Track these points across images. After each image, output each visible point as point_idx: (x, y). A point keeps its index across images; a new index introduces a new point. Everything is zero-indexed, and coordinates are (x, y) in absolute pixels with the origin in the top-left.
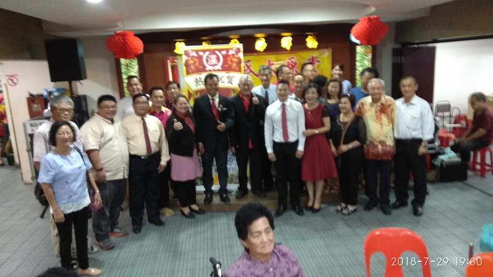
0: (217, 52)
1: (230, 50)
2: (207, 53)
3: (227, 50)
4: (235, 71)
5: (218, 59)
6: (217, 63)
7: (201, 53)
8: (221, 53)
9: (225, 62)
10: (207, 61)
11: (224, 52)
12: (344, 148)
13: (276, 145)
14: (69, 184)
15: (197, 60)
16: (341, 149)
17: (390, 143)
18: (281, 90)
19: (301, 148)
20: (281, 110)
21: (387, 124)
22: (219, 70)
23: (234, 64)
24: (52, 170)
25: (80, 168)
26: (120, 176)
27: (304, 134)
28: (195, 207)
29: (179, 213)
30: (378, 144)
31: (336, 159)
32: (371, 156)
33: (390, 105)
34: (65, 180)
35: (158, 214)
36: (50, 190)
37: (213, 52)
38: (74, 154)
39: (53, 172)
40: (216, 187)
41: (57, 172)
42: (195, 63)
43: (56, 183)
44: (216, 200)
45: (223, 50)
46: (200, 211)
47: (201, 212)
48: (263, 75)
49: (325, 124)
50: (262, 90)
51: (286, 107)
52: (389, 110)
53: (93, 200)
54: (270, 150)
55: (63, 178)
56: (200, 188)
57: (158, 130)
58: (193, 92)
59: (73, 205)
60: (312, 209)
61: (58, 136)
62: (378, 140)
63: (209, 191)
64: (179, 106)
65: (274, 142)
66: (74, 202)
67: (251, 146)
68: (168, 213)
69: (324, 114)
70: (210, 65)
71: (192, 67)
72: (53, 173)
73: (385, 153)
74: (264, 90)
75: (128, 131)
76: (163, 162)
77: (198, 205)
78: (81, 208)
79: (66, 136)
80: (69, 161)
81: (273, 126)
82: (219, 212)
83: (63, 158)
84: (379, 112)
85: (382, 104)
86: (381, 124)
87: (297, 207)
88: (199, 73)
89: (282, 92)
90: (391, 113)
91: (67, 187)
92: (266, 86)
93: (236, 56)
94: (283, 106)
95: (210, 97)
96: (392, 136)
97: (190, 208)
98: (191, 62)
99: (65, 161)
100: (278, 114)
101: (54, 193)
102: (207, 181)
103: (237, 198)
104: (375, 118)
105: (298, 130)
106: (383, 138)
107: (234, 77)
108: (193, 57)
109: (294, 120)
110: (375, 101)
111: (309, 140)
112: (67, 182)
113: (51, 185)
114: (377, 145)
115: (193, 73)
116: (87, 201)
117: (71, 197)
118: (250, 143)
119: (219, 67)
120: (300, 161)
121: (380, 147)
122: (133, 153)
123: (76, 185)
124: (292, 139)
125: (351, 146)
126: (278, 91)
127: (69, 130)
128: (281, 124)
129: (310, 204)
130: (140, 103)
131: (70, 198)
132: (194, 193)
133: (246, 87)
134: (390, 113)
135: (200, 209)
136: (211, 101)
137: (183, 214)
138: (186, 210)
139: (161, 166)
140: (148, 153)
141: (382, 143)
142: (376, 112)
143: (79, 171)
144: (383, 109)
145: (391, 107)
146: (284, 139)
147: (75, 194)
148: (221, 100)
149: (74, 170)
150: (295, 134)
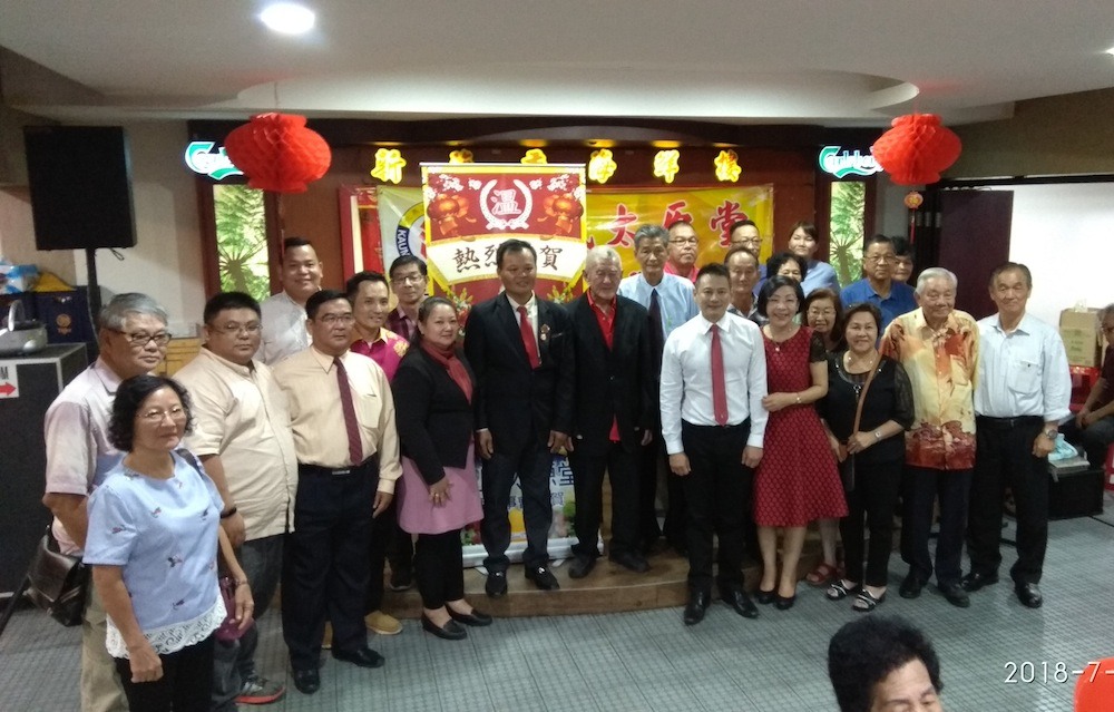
0: (518, 183)
1: (553, 180)
2: (492, 183)
3: (546, 179)
4: (564, 234)
5: (520, 199)
6: (518, 212)
7: (475, 184)
8: (529, 187)
9: (538, 209)
10: (491, 205)
11: (536, 184)
12: (864, 439)
13: (689, 432)
14: (177, 565)
15: (462, 202)
16: (856, 441)
17: (969, 426)
18: (709, 292)
19: (756, 440)
20: (709, 342)
21: (964, 381)
22: (520, 230)
23: (563, 217)
24: (127, 525)
25: (205, 513)
26: (276, 527)
27: (764, 402)
28: (461, 607)
29: (417, 624)
30: (944, 431)
31: (842, 467)
32: (924, 462)
33: (966, 334)
34: (166, 553)
35: (362, 632)
36: (120, 585)
37: (506, 182)
38: (183, 473)
39: (132, 531)
40: (517, 546)
41: (142, 529)
42: (456, 209)
43: (135, 565)
44: (516, 582)
45: (535, 177)
46: (475, 617)
47: (479, 619)
48: (647, 251)
49: (816, 380)
50: (640, 289)
51: (721, 334)
52: (967, 344)
53: (231, 608)
54: (674, 446)
55: (159, 548)
56: (474, 552)
57: (378, 394)
58: (450, 287)
59: (186, 628)
60: (774, 598)
61: (145, 421)
62: (943, 421)
63: (496, 561)
64: (437, 328)
65: (685, 423)
66: (191, 617)
67: (614, 436)
68: (384, 628)
69: (816, 355)
70: (499, 217)
71: (449, 218)
72: (133, 535)
73: (959, 455)
74: (649, 289)
75: (295, 398)
76: (386, 486)
77: (469, 601)
78: (207, 633)
79: (170, 420)
80: (173, 494)
81: (684, 383)
82: (529, 617)
83: (157, 487)
84: (943, 352)
85: (951, 331)
86: (950, 381)
87: (738, 596)
88: (468, 237)
89: (714, 298)
90: (971, 355)
91: (171, 573)
92: (654, 279)
93: (568, 195)
94: (715, 333)
95: (515, 304)
96: (971, 409)
97: (451, 612)
98: (447, 206)
99: (164, 495)
100: (702, 352)
101: (130, 595)
102: (492, 530)
103: (572, 574)
104: (933, 364)
105: (748, 393)
106: (954, 416)
107: (560, 250)
108: (451, 192)
109: (742, 367)
110: (933, 321)
111: (776, 418)
112: (170, 559)
113: (120, 572)
114: (942, 434)
115: (449, 235)
116: (219, 613)
117: (181, 602)
118: (615, 428)
119: (521, 222)
120: (753, 473)
121: (948, 438)
122: (307, 459)
123: (193, 567)
124: (736, 418)
125: (880, 433)
126: (703, 295)
127: (175, 400)
128: (708, 380)
129: (768, 586)
130: (334, 317)
131: (181, 607)
132: (456, 565)
133: (607, 280)
134: (967, 354)
135: (474, 612)
136: (518, 315)
137: (429, 626)
138: (441, 617)
139: (382, 494)
140: (352, 458)
141: (953, 427)
142: (936, 350)
143: (204, 524)
144: (955, 345)
145: (970, 339)
146: (718, 417)
147: (194, 593)
148: (544, 311)
149: (189, 520)
150: (743, 404)
